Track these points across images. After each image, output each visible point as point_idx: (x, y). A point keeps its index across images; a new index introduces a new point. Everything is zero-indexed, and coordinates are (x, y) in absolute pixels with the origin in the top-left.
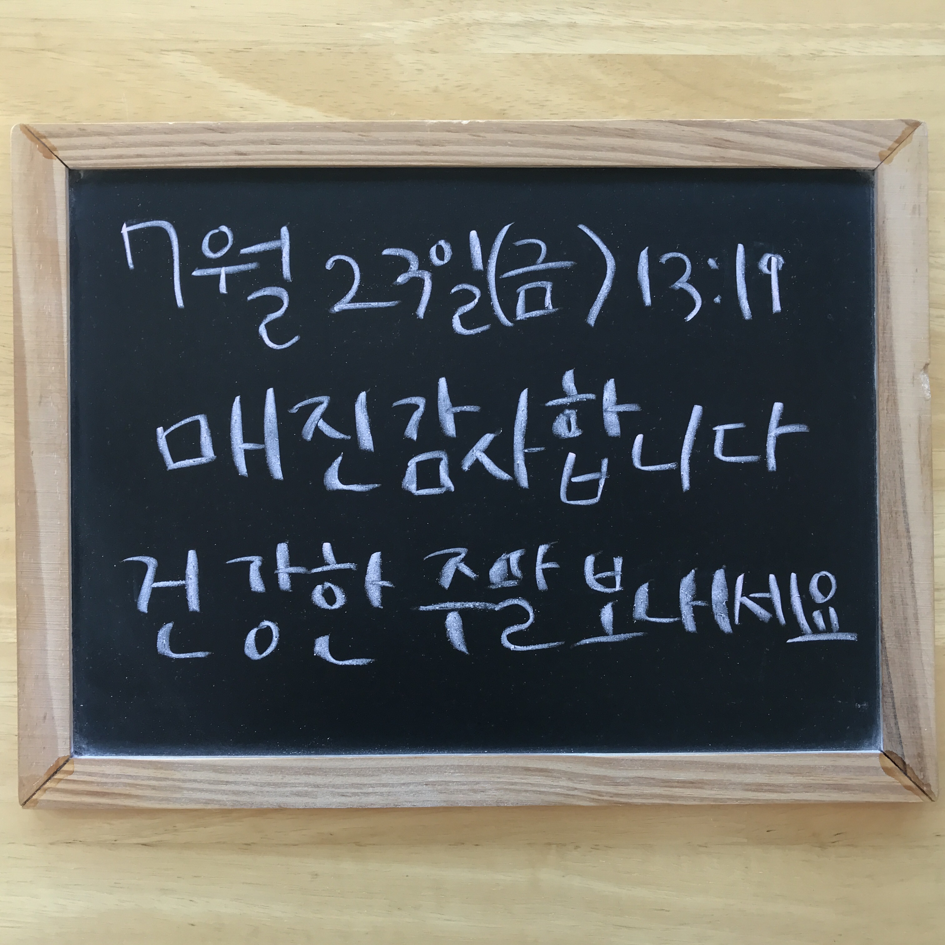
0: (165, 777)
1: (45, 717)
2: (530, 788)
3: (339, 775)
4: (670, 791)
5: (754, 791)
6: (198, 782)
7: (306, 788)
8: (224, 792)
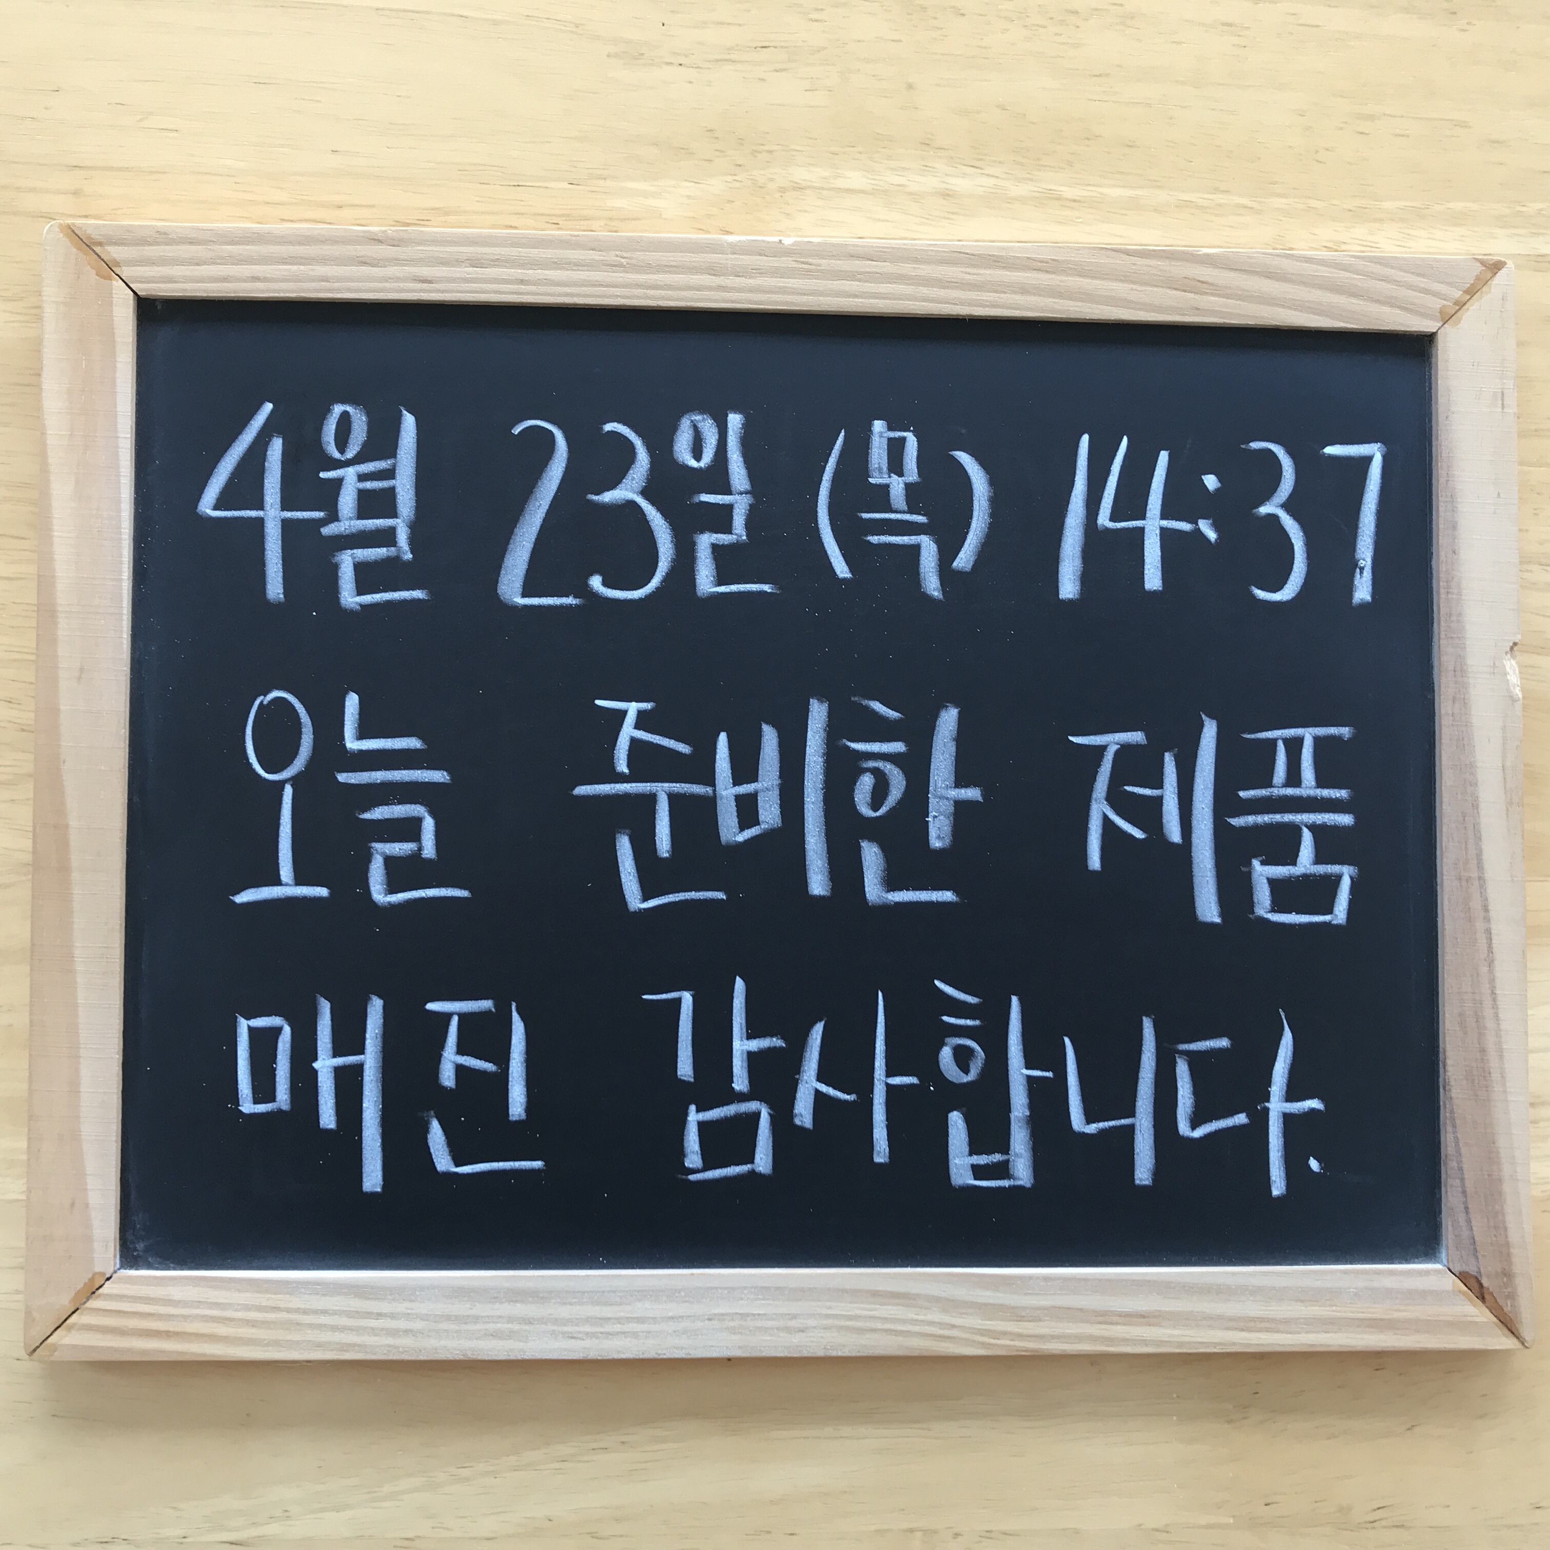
0: (274, 1305)
1: (73, 1205)
2: (879, 1325)
3: (565, 1304)
4: (1106, 1329)
5: (1243, 1330)
6: (330, 1314)
7: (510, 1326)
8: (373, 1331)
